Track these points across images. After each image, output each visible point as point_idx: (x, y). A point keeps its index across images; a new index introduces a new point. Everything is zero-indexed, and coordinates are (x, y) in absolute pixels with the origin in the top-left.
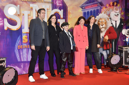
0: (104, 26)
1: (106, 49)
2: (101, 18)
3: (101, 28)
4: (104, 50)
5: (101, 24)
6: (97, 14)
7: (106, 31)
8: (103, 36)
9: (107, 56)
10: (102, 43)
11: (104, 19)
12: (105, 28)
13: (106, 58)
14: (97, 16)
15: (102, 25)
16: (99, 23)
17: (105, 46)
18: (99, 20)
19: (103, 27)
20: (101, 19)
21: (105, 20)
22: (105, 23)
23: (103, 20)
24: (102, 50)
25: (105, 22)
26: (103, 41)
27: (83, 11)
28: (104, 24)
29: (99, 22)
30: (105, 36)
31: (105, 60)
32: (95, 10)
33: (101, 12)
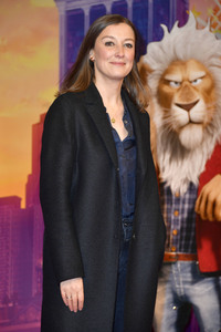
0: (198, 111)
2: (181, 56)
3: (181, 127)
5: (177, 99)
7: (212, 147)
8: (196, 181)
10: (188, 229)
11: (201, 64)
12: (208, 126)
14: (152, 47)
15: (188, 108)
16: (166, 89)
18: (167, 72)
19: (191, 122)
20: (176, 62)
21: (208, 75)
22: (208, 93)
23: (195, 73)
25: (207, 83)
26: (191, 211)
28: (198, 96)
29: (168, 82)
30: (205, 178)
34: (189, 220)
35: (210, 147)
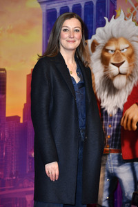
0: (124, 68)
1: (131, 158)
2: (115, 35)
3: (114, 77)
4: (122, 162)
5: (112, 60)
6: (98, 18)
7: (131, 88)
8: (121, 108)
9: (133, 184)
10: (117, 135)
11: (127, 41)
12: (130, 76)
13: (131, 195)
14: (99, 30)
15: (118, 65)
17: (127, 145)
18: (107, 45)
19: (120, 73)
20: (113, 39)
21: (131, 46)
22: (130, 57)
23: (123, 45)
24: (116, 162)
25: (130, 51)
26: (119, 125)
27: (45, 5)
28: (124, 59)
29: (107, 51)
30: (127, 106)
31: (129, 201)
32: (91, 3)
33: (113, 14)
34: (117, 130)
35: (130, 88)
